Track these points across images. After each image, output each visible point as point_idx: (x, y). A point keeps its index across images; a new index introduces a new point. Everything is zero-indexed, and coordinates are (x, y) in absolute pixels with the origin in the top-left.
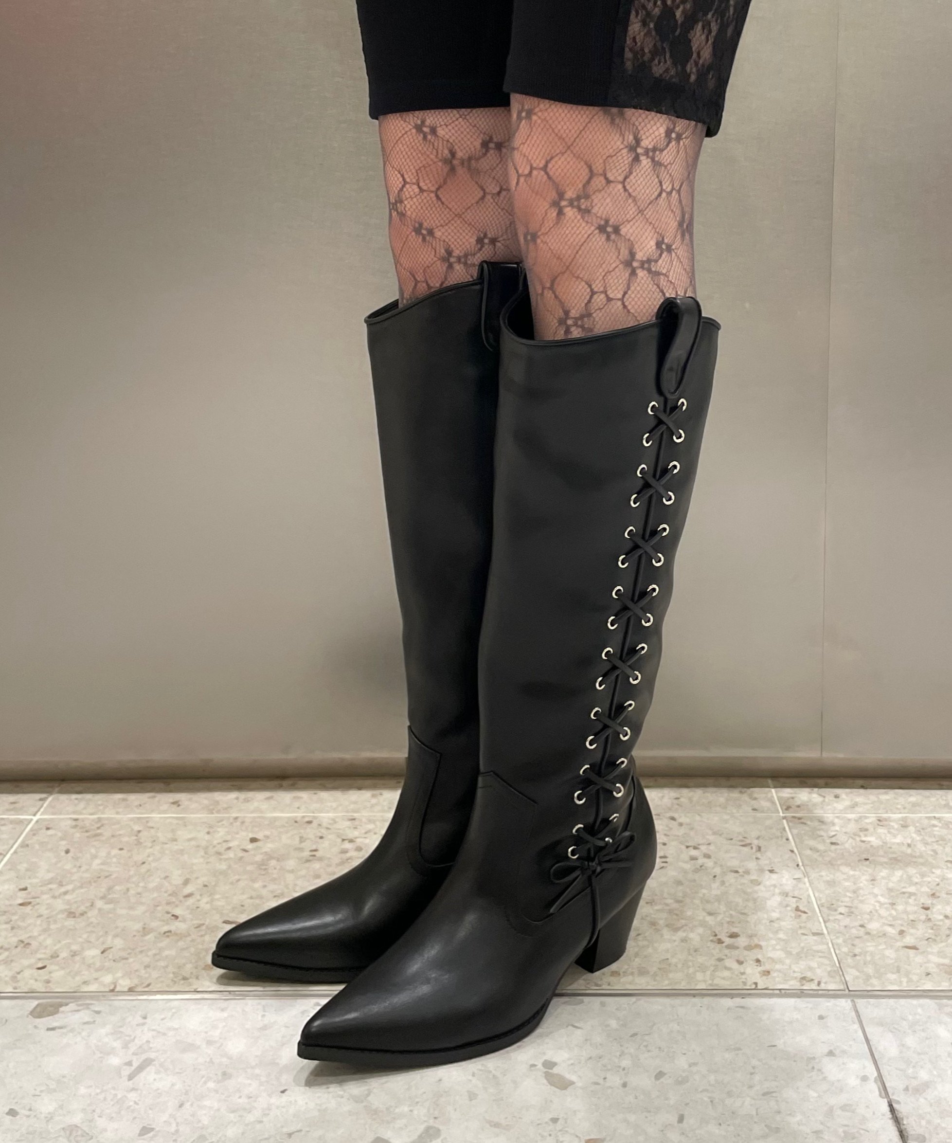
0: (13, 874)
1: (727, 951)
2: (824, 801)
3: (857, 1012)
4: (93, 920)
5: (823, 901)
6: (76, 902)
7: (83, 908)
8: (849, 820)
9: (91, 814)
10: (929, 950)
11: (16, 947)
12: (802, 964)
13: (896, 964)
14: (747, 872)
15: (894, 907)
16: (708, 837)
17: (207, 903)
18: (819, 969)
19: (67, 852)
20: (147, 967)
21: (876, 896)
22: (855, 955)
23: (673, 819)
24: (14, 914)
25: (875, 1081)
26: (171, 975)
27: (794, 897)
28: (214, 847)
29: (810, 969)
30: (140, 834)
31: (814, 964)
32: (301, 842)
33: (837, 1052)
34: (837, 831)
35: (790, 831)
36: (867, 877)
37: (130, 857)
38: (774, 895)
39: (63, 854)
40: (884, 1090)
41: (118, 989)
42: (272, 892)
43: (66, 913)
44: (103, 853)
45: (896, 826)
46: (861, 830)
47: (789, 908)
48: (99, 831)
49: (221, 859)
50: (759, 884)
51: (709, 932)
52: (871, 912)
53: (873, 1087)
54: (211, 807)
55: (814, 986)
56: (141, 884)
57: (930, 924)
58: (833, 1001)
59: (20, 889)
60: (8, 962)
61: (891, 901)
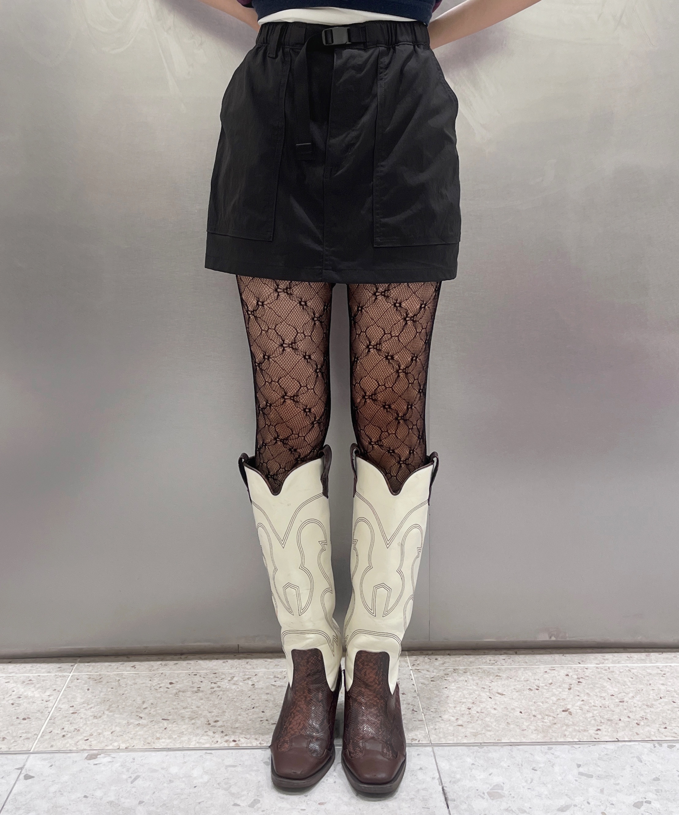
0: (66, 700)
2: (430, 661)
3: (434, 752)
4: (105, 719)
5: (425, 706)
6: (96, 712)
7: (100, 714)
8: (441, 670)
9: (96, 672)
10: (468, 726)
11: (74, 731)
12: (413, 734)
13: (453, 733)
15: (456, 708)
17: (154, 711)
18: (420, 736)
19: (88, 690)
20: (132, 738)
22: (436, 729)
24: (70, 717)
25: (438, 779)
26: (142, 742)
27: (412, 705)
28: (154, 687)
29: (416, 735)
30: (120, 681)
32: (193, 684)
33: (424, 768)
34: (435, 675)
35: (414, 676)
36: (446, 696)
37: (117, 692)
39: (86, 691)
40: (441, 783)
41: (120, 748)
42: (182, 706)
43: (93, 717)
44: (104, 690)
47: (409, 710)
48: (101, 680)
49: (157, 692)
52: (445, 711)
53: (437, 782)
54: (150, 668)
55: (417, 742)
56: (124, 704)
57: (470, 716)
58: (424, 748)
59: (71, 707)
60: (72, 738)
61: (454, 706)
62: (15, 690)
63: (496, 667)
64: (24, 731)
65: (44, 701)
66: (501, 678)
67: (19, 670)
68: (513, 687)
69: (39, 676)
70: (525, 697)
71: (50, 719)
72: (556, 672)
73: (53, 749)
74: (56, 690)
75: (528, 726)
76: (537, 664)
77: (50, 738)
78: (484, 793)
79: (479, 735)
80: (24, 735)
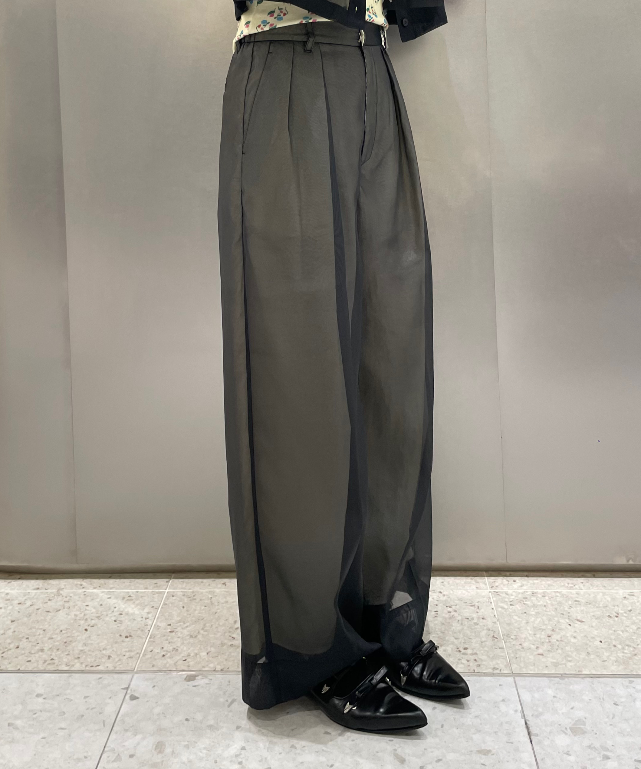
0: (163, 618)
1: (463, 656)
2: (508, 583)
3: (515, 683)
4: (200, 639)
5: (505, 632)
6: (192, 631)
7: (195, 634)
8: (519, 593)
9: (190, 589)
10: (548, 655)
11: (173, 651)
12: (494, 662)
13: (534, 662)
14: (473, 619)
15: (536, 636)
16: (455, 601)
18: (501, 664)
19: (183, 607)
20: (226, 660)
21: (528, 630)
22: (516, 658)
23: (441, 592)
24: (169, 636)
25: (520, 712)
27: (492, 631)
29: (497, 664)
30: (212, 599)
31: (499, 662)
33: (506, 700)
34: (513, 599)
35: (493, 599)
36: (525, 622)
37: (210, 610)
38: (483, 630)
40: (524, 716)
41: (216, 670)
43: (189, 636)
44: (198, 608)
45: (540, 596)
46: (524, 598)
47: (490, 636)
48: (195, 597)
50: (478, 624)
51: (455, 647)
52: (525, 638)
53: (519, 715)
55: (498, 671)
56: (217, 623)
57: (550, 644)
58: (506, 678)
59: (168, 625)
60: (171, 657)
61: (534, 633)
62: (116, 606)
63: (574, 592)
64: (127, 650)
65: (144, 618)
66: (580, 603)
67: (118, 585)
68: (592, 614)
69: (138, 592)
70: (605, 625)
71: (150, 638)
72: (635, 598)
73: (155, 669)
74: (154, 607)
75: (608, 657)
76: (615, 588)
77: (151, 658)
78: (566, 729)
79: (560, 666)
80: (127, 654)
